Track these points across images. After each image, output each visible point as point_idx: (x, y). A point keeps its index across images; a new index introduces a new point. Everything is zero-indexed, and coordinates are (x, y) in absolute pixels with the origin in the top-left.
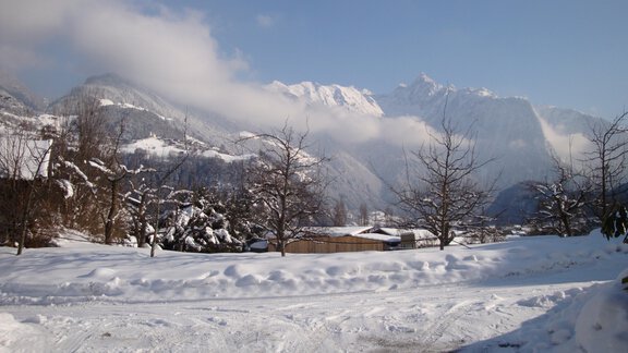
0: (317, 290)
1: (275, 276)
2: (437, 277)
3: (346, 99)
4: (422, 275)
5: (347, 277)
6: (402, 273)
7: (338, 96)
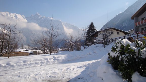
0: (21, 67)
1: (8, 64)
2: (52, 62)
3: (18, 17)
4: (48, 62)
5: (29, 63)
6: (43, 61)
7: (15, 16)
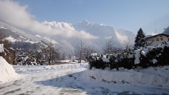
3: (65, 26)
5: (64, 67)
7: (63, 25)
